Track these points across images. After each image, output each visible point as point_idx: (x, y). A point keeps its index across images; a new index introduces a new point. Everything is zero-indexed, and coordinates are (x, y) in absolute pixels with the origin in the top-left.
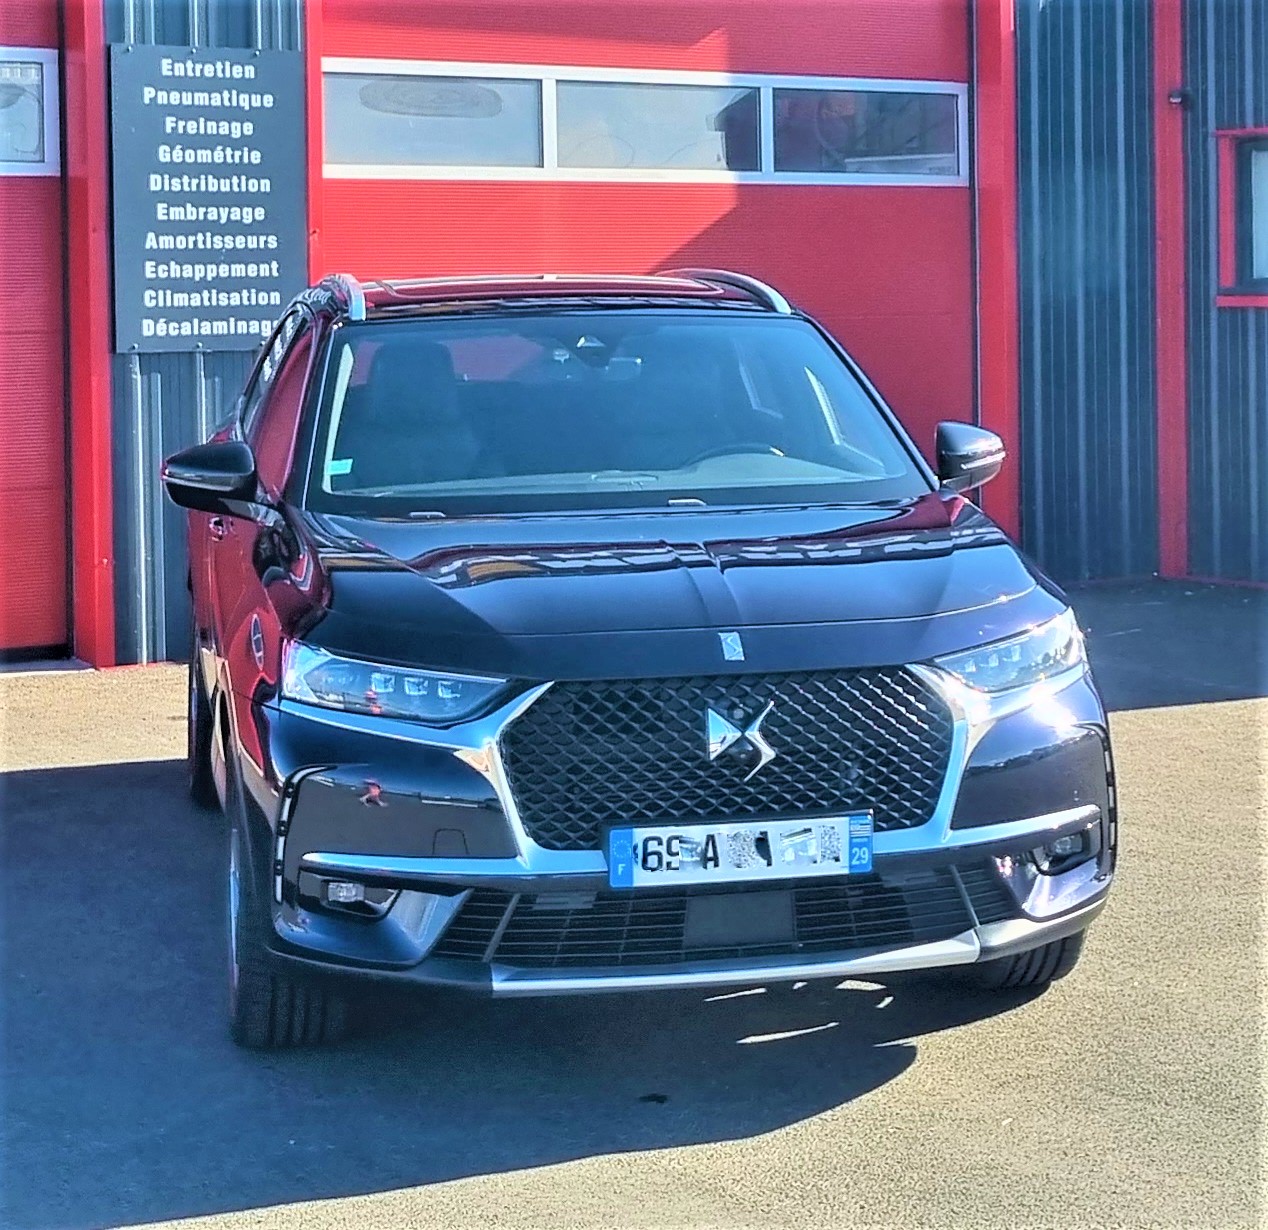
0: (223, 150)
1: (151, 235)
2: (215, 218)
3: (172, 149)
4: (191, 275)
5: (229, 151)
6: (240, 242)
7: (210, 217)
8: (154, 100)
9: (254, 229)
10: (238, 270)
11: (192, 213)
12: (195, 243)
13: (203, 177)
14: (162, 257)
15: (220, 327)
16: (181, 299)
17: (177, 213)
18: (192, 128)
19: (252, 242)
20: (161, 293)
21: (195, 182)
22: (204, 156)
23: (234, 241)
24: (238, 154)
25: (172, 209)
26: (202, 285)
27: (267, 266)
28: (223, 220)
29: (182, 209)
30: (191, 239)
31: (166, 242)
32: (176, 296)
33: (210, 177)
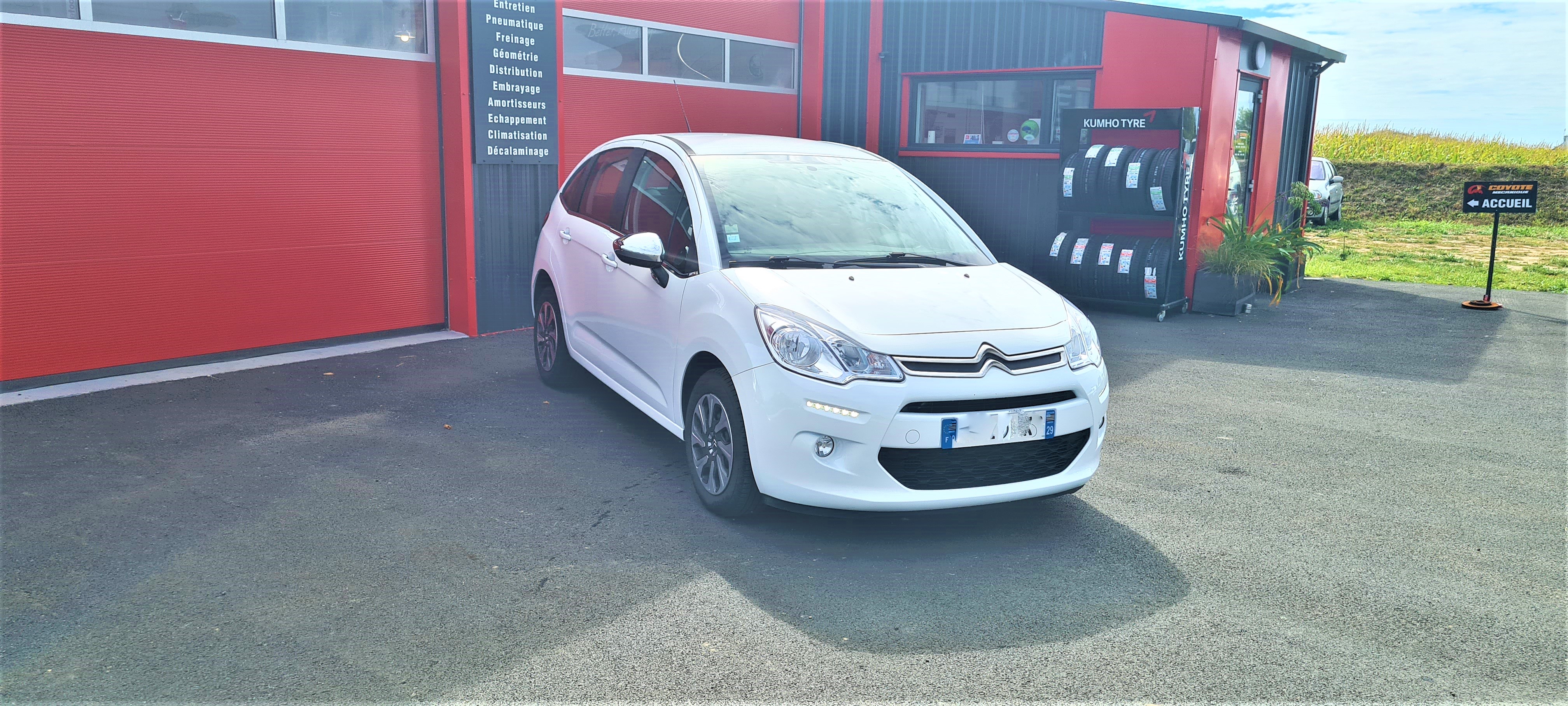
0: (522, 53)
1: (491, 99)
2: (519, 91)
3: (499, 51)
4: (508, 122)
5: (524, 54)
6: (529, 105)
7: (516, 90)
8: (491, 21)
9: (536, 98)
10: (529, 120)
11: (508, 87)
12: (510, 103)
13: (513, 67)
14: (497, 111)
15: (521, 152)
16: (504, 135)
17: (502, 87)
18: (507, 39)
19: (535, 106)
20: (495, 131)
21: (509, 70)
22: (513, 55)
23: (527, 104)
24: (528, 55)
25: (500, 85)
26: (513, 128)
27: (541, 119)
28: (522, 93)
29: (504, 85)
30: (508, 102)
31: (497, 103)
32: (502, 133)
33: (516, 68)
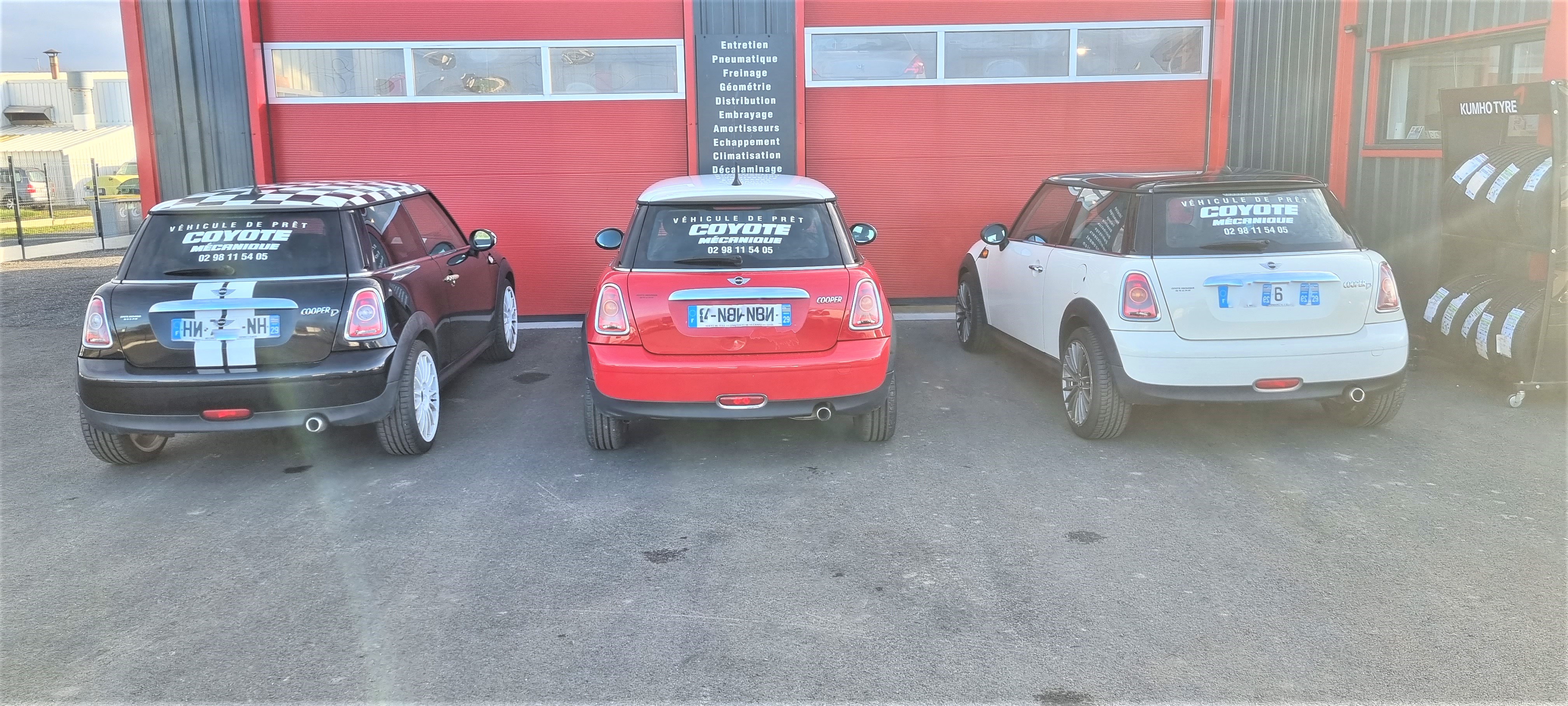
0: (752, 84)
1: (716, 126)
2: (748, 117)
3: (727, 85)
5: (755, 85)
6: (760, 128)
7: (745, 117)
8: (717, 61)
9: (768, 122)
10: (759, 142)
11: (736, 115)
13: (742, 98)
14: (722, 136)
15: (751, 170)
16: (731, 156)
17: (729, 115)
18: (736, 74)
19: (767, 129)
20: (721, 153)
21: (738, 100)
22: (742, 87)
23: (758, 128)
24: (759, 86)
25: (726, 114)
26: (742, 149)
27: (773, 140)
28: (752, 119)
29: (731, 114)
30: (736, 128)
31: (724, 129)
32: (728, 155)
33: (745, 98)
